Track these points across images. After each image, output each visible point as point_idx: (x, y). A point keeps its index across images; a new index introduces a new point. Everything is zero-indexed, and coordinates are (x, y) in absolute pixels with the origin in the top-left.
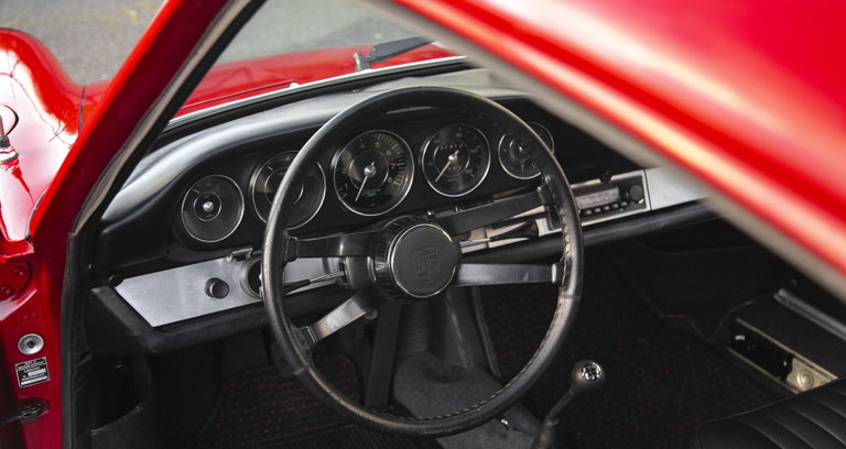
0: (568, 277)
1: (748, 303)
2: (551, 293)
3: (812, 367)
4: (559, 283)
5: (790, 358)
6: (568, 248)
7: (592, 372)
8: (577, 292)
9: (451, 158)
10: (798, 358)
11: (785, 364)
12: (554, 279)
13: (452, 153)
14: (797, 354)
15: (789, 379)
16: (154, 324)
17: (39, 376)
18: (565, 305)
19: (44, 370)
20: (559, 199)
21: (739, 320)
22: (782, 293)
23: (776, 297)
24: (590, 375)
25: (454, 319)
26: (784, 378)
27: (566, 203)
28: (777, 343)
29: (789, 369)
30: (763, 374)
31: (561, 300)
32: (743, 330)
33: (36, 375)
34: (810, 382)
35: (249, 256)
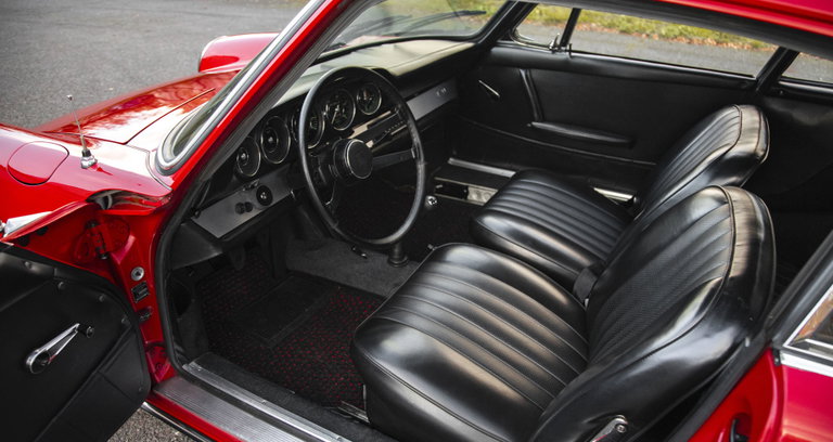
0: (419, 155)
1: (438, 169)
2: (413, 164)
3: (478, 188)
5: (467, 188)
9: (336, 110)
10: (471, 187)
11: (465, 191)
12: (414, 157)
13: (336, 107)
14: (470, 185)
15: (468, 198)
16: (218, 236)
18: (421, 167)
19: (145, 289)
21: (437, 177)
22: (450, 159)
23: (449, 162)
24: (432, 203)
25: (306, 216)
26: (466, 198)
27: (411, 119)
28: (458, 183)
29: (467, 193)
30: (455, 200)
31: (419, 166)
32: (439, 183)
33: (143, 293)
34: (479, 195)
35: (256, 184)
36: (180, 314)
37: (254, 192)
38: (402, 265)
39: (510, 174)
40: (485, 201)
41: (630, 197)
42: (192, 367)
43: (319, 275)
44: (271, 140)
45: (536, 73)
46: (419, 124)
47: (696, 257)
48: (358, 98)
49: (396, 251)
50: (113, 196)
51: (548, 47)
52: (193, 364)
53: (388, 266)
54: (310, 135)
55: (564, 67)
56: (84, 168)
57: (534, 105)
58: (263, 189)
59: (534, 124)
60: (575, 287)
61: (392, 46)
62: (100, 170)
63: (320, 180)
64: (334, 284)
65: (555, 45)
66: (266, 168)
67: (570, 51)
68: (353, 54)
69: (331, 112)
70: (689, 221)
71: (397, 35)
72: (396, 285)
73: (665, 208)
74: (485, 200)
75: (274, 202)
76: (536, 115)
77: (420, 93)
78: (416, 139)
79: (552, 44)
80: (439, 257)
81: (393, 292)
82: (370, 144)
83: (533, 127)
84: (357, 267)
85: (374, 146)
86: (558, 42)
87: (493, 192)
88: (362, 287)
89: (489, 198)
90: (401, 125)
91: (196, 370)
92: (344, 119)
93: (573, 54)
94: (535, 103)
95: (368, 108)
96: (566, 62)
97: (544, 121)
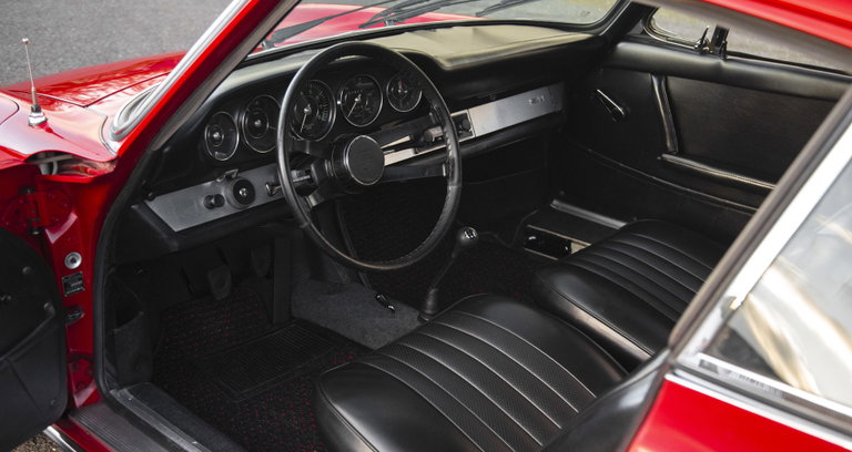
0: (453, 173)
1: (534, 212)
4: (447, 177)
5: (569, 243)
6: (451, 154)
7: (470, 233)
8: (459, 181)
9: (357, 100)
10: (575, 242)
11: (566, 248)
12: (444, 174)
13: (357, 97)
14: (574, 240)
16: (176, 229)
17: (78, 286)
19: (80, 282)
20: (444, 120)
21: (530, 226)
22: (555, 202)
23: (552, 205)
24: (469, 236)
29: (569, 252)
31: (450, 188)
33: (77, 286)
35: (234, 176)
36: (119, 325)
42: (123, 395)
43: (329, 327)
44: (257, 123)
48: (389, 88)
49: (430, 303)
50: (59, 162)
51: (693, 44)
52: (125, 391)
56: (30, 125)
57: (667, 130)
58: (244, 183)
59: (665, 156)
62: (50, 130)
65: (701, 46)
67: (725, 52)
69: (351, 102)
75: (257, 203)
76: (669, 144)
77: (499, 97)
79: (698, 43)
83: (664, 162)
84: (378, 321)
86: (708, 38)
91: (125, 398)
92: (367, 114)
93: (729, 57)
94: (669, 127)
95: (404, 102)
96: (718, 69)
97: (681, 153)
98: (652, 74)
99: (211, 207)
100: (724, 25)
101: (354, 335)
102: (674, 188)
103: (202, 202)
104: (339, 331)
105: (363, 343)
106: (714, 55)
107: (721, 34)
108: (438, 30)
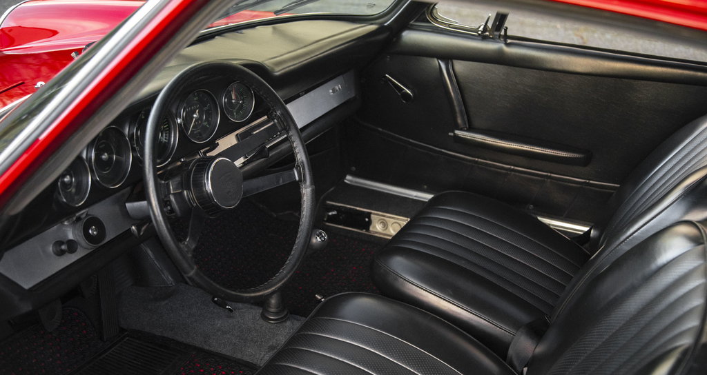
0: (305, 176)
1: (332, 189)
2: (296, 187)
3: (384, 216)
4: (300, 180)
5: (369, 215)
6: (299, 157)
7: (321, 235)
8: (311, 184)
9: (195, 116)
10: (374, 214)
11: (367, 220)
12: (297, 179)
13: (194, 112)
14: (373, 212)
15: (371, 229)
16: (27, 287)
18: (307, 192)
20: (288, 125)
21: (328, 202)
22: (348, 177)
23: (346, 181)
24: (320, 238)
26: (368, 229)
27: (292, 127)
28: (358, 208)
29: (370, 222)
30: (353, 231)
31: (304, 191)
32: (333, 208)
34: (385, 225)
35: (84, 216)
37: (80, 226)
38: (280, 321)
39: (427, 197)
40: (393, 233)
41: (586, 229)
44: (105, 156)
45: (459, 66)
46: (304, 134)
47: (660, 316)
48: (224, 100)
49: (273, 301)
51: (476, 31)
53: (261, 322)
54: (160, 149)
55: (498, 59)
57: (457, 109)
58: (94, 221)
59: (457, 132)
60: (511, 352)
61: (269, 28)
63: (172, 211)
64: (188, 346)
65: (485, 29)
66: (99, 193)
67: (506, 37)
68: (218, 39)
69: (188, 119)
70: (653, 266)
71: (277, 12)
72: (272, 348)
73: (626, 248)
74: (393, 231)
75: (107, 240)
76: (459, 121)
77: (307, 91)
78: (301, 156)
79: (481, 29)
80: (331, 309)
81: (267, 357)
82: (239, 162)
83: (457, 138)
84: (219, 323)
85: (244, 164)
86: (490, 25)
87: (404, 221)
88: (226, 351)
89: (398, 229)
90: (280, 136)
92: (204, 128)
93: (509, 41)
94: (459, 105)
95: (237, 113)
96: (500, 52)
97: (471, 129)
98: (438, 58)
99: (61, 253)
100: (503, 10)
101: (198, 342)
102: (464, 159)
103: (51, 249)
104: (179, 338)
105: (207, 348)
106: (493, 39)
107: (501, 19)
108: (244, 31)
